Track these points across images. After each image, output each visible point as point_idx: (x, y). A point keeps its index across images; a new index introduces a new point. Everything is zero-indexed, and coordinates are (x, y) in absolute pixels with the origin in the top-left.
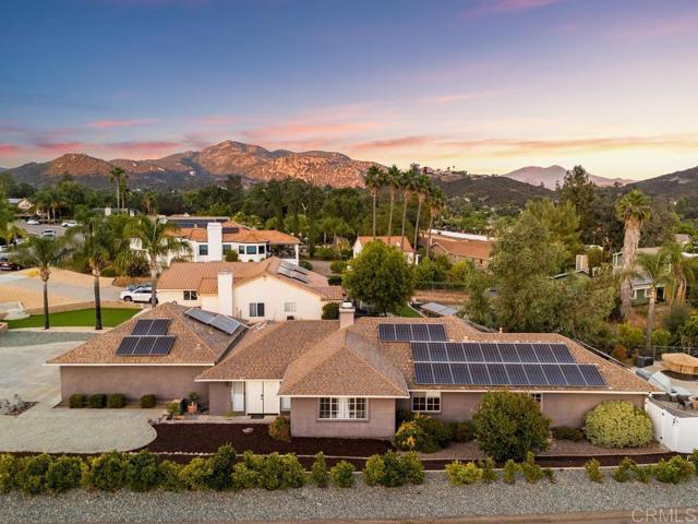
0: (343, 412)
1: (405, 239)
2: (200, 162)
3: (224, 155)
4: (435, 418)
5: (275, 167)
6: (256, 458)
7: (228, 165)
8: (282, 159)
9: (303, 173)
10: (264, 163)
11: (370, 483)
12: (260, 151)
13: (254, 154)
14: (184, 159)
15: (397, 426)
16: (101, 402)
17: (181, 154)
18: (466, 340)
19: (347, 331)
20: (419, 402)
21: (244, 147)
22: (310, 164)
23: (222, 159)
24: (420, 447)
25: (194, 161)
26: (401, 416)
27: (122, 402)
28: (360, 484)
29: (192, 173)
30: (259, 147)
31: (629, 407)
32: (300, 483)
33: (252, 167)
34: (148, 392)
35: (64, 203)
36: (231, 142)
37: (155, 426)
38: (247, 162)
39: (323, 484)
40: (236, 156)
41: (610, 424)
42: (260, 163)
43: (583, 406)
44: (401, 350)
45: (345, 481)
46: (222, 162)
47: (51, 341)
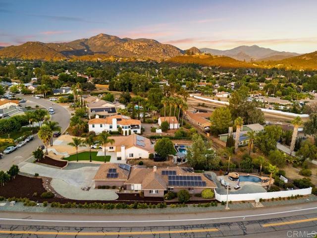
0: (154, 192)
1: (175, 117)
2: (88, 44)
3: (100, 40)
4: (172, 192)
5: (124, 47)
6: (141, 204)
7: (102, 46)
8: (127, 43)
9: (137, 50)
10: (119, 45)
11: (158, 207)
12: (116, 38)
13: (114, 41)
14: (81, 43)
15: (164, 194)
16: (104, 187)
17: (79, 40)
18: (180, 175)
19: (155, 173)
20: (169, 189)
21: (109, 37)
22: (140, 46)
23: (99, 43)
24: (168, 199)
25: (85, 44)
26: (165, 192)
27: (108, 187)
28: (156, 207)
29: (86, 50)
30: (116, 37)
31: (210, 190)
32: (147, 208)
33: (113, 47)
34: (114, 185)
35: (49, 91)
36: (103, 34)
37: (117, 194)
38: (111, 44)
39: (151, 208)
40: (106, 41)
41: (205, 193)
42: (117, 45)
43: (201, 190)
44: (166, 177)
45: (154, 207)
46: (99, 44)
47: (81, 167)
